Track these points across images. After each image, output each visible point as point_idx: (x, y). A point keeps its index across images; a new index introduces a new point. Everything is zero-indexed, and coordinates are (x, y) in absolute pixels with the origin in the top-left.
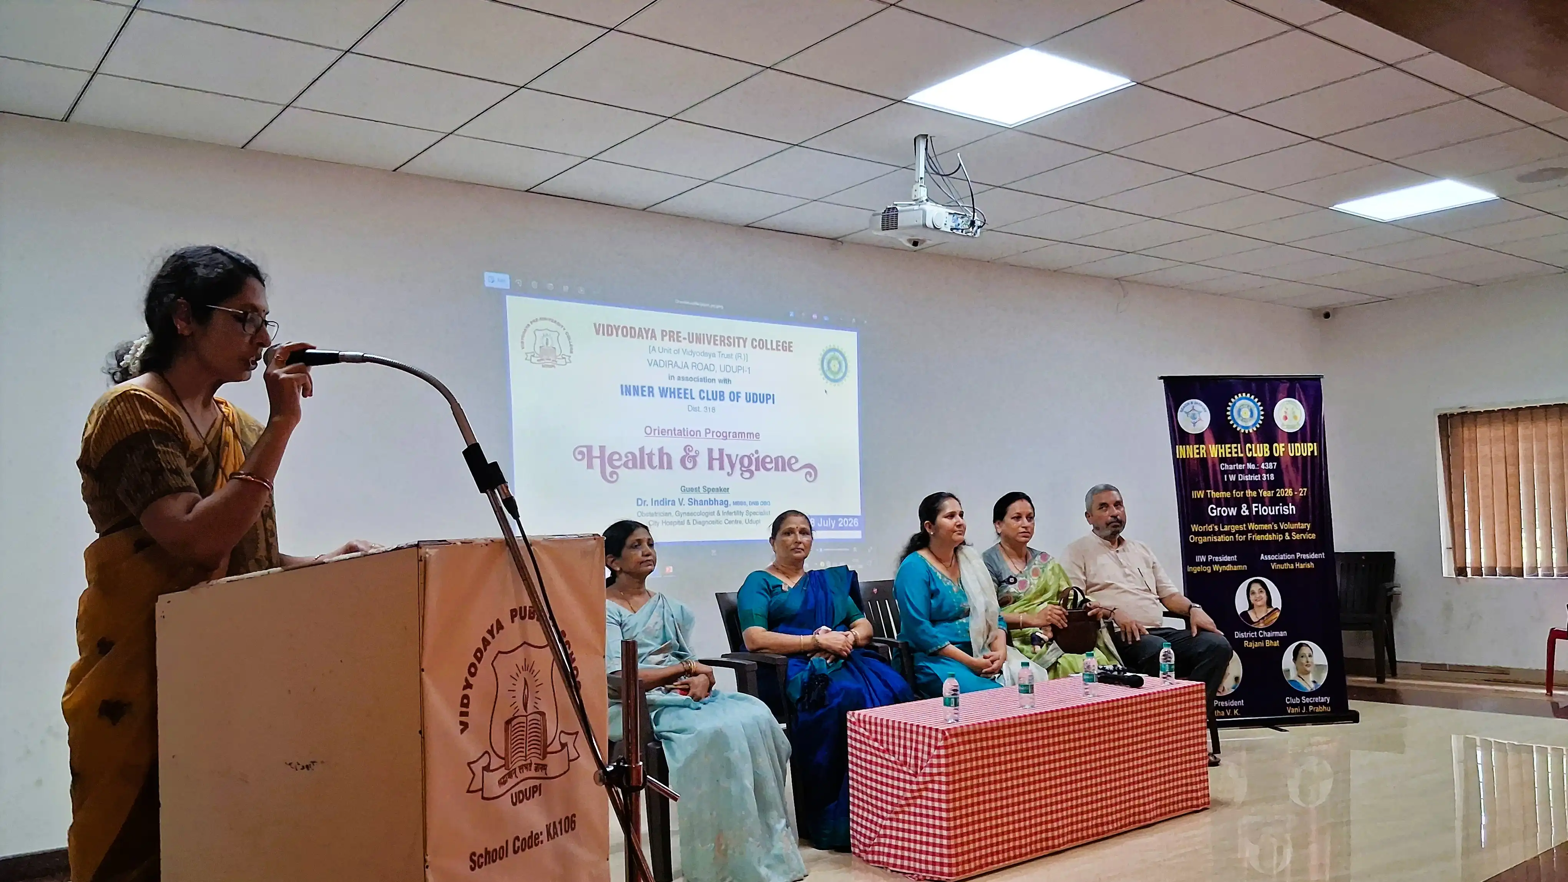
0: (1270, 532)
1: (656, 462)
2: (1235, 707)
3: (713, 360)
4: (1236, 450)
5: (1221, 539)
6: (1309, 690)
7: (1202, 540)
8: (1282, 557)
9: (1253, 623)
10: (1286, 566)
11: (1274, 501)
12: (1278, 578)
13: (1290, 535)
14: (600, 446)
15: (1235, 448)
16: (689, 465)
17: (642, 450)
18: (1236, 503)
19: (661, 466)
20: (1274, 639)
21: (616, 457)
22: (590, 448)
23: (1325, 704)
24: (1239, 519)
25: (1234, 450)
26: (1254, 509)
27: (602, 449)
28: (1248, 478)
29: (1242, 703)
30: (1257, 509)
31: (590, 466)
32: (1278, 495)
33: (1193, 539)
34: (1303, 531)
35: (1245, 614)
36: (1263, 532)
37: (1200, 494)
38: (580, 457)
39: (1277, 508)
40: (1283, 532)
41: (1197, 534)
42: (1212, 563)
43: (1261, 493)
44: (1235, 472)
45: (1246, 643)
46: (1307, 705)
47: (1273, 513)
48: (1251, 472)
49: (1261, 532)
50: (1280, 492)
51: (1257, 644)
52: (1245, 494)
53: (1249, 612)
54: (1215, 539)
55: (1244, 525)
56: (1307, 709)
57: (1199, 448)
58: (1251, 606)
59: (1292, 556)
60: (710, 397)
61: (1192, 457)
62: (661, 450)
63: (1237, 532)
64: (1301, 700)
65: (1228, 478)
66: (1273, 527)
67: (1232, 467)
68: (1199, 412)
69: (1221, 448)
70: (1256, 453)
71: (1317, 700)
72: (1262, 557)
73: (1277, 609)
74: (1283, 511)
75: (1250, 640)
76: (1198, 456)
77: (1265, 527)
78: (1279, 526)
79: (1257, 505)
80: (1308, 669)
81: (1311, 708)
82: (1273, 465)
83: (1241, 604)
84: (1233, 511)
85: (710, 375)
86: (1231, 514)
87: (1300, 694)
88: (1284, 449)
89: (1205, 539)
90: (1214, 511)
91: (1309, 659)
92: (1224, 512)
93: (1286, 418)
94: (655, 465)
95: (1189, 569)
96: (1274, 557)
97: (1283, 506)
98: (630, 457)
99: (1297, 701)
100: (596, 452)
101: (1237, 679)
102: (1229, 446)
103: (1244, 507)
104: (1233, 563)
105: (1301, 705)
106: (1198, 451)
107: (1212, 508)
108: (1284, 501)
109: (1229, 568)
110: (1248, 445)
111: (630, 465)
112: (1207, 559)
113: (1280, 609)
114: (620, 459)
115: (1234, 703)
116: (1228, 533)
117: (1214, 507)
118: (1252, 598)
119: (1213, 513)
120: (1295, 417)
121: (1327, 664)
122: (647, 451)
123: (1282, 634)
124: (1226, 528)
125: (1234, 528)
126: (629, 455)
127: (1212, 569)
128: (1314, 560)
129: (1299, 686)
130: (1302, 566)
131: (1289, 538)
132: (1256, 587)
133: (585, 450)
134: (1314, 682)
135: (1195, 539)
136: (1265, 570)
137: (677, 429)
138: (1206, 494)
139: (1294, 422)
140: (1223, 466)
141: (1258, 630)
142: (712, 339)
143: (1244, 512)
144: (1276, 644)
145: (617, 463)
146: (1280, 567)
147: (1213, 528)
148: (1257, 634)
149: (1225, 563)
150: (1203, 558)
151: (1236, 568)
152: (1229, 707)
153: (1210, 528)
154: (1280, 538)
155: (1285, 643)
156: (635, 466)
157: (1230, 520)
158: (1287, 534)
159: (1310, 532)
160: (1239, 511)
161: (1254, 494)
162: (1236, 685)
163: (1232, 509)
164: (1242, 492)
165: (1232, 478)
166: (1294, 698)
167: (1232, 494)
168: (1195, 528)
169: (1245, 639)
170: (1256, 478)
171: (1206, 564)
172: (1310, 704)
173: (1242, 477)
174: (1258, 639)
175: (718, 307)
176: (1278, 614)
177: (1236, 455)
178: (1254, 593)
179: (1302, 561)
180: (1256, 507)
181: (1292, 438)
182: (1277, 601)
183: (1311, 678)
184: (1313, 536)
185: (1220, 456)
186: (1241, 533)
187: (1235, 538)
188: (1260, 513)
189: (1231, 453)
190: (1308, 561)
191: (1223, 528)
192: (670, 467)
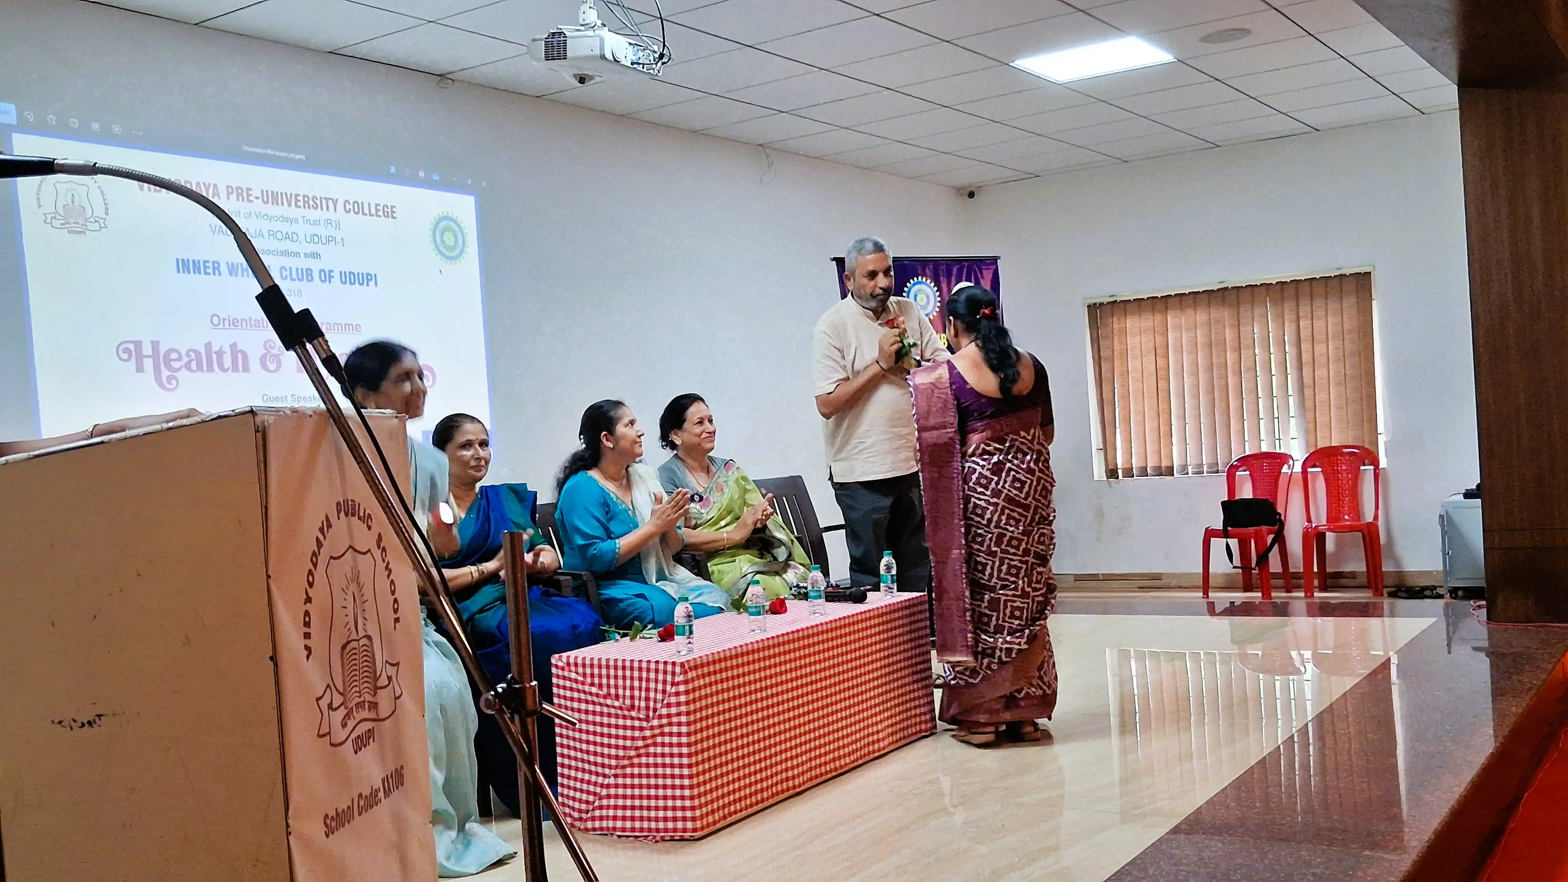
1: (228, 362)
3: (294, 228)
14: (152, 342)
16: (272, 367)
17: (208, 346)
19: (235, 369)
21: (174, 356)
22: (138, 344)
27: (155, 345)
31: (140, 368)
38: (125, 356)
60: (294, 276)
62: (233, 346)
85: (293, 247)
94: (226, 367)
98: (193, 356)
100: (147, 350)
111: (194, 365)
114: (180, 359)
122: (215, 348)
126: (191, 353)
133: (132, 347)
137: (253, 319)
142: (293, 200)
145: (176, 365)
156: (200, 368)
175: (298, 157)
192: (246, 369)
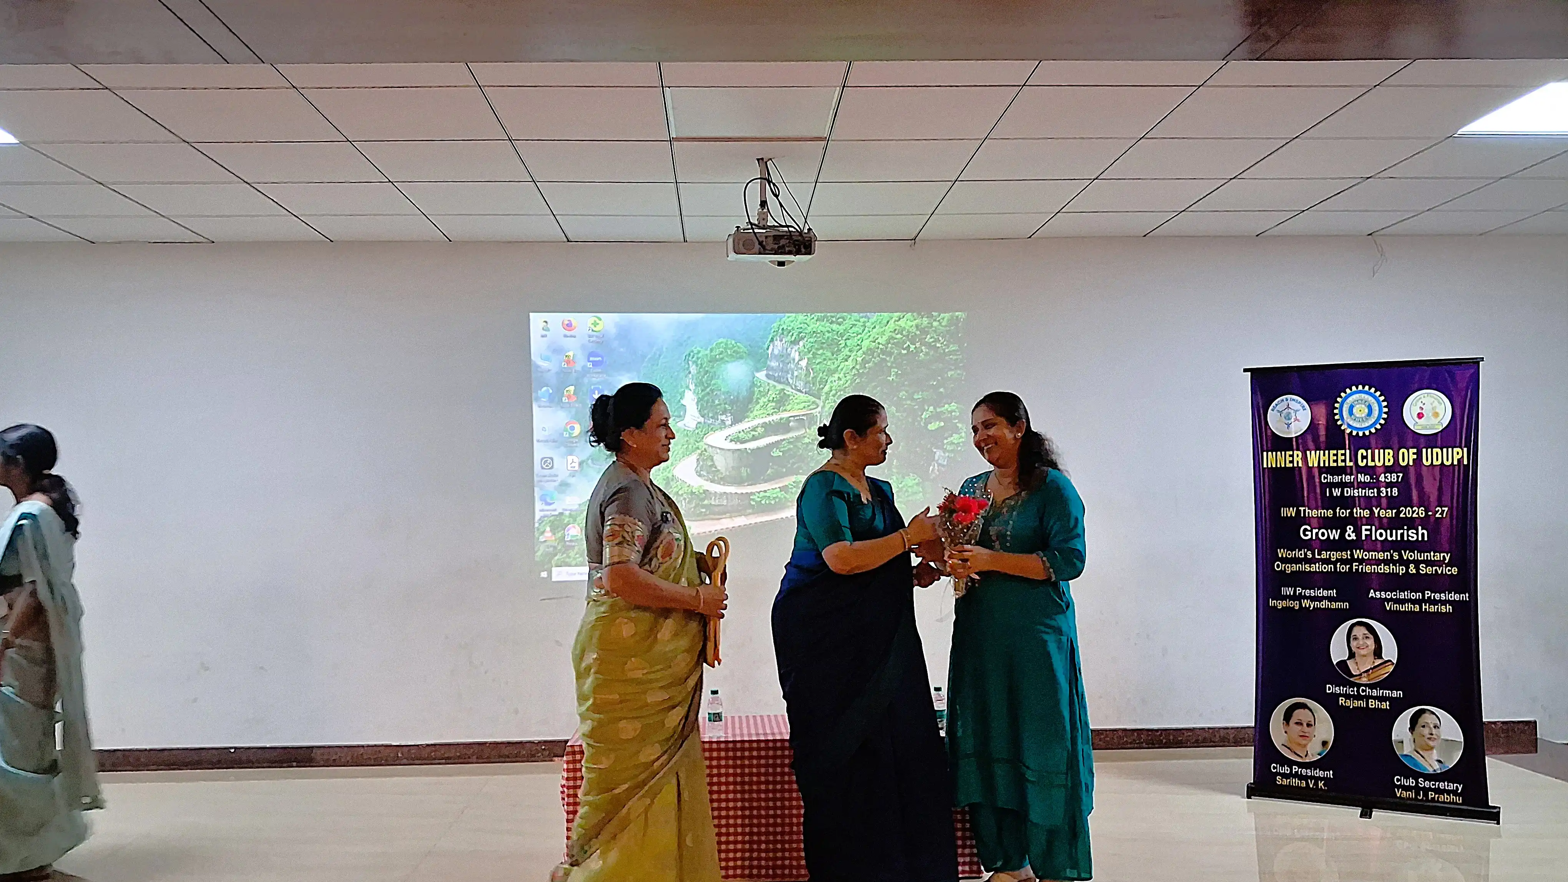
0: (1386, 562)
2: (1321, 779)
4: (1343, 458)
5: (1315, 568)
6: (1431, 771)
7: (1290, 568)
8: (1402, 596)
9: (1353, 676)
10: (1407, 607)
11: (1395, 523)
12: (1393, 621)
13: (1417, 568)
15: (1342, 455)
18: (1339, 524)
20: (1382, 699)
23: (1455, 792)
24: (1342, 544)
25: (1341, 458)
26: (1364, 533)
28: (1361, 492)
29: (1330, 774)
30: (1368, 533)
32: (1402, 515)
33: (1279, 566)
34: (1439, 564)
35: (1343, 664)
36: (1378, 562)
37: (1291, 512)
39: (1400, 532)
40: (1406, 563)
41: (1284, 560)
42: (1300, 597)
43: (1376, 512)
44: (1342, 485)
45: (1342, 701)
46: (1426, 790)
47: (1394, 538)
48: (1363, 485)
49: (1369, 562)
50: (1406, 512)
51: (1357, 704)
52: (1351, 513)
53: (1348, 661)
54: (1307, 568)
55: (1349, 553)
56: (1426, 795)
57: (1292, 456)
58: (1352, 655)
59: (1419, 595)
61: (1283, 466)
63: (1338, 560)
64: (1417, 782)
65: (1331, 492)
66: (1392, 556)
67: (1337, 479)
68: (1296, 411)
69: (1324, 455)
70: (1373, 460)
71: (1442, 785)
72: (1372, 594)
73: (1390, 661)
74: (1408, 536)
75: (1347, 696)
76: (1291, 465)
77: (1381, 556)
78: (1400, 555)
79: (1369, 527)
80: (1431, 743)
81: (1431, 795)
82: (1398, 477)
83: (1338, 651)
84: (1335, 535)
86: (1332, 538)
87: (1416, 775)
88: (1415, 457)
89: (1295, 567)
90: (1307, 533)
91: (1434, 731)
92: (1323, 534)
93: (1420, 416)
95: (1272, 603)
96: (1389, 595)
97: (1408, 530)
99: (1411, 782)
101: (1324, 743)
102: (1335, 452)
103: (1350, 529)
104: (1330, 599)
105: (1417, 789)
106: (1291, 459)
107: (1305, 530)
108: (1411, 523)
109: (1325, 604)
110: (1362, 452)
112: (1295, 591)
113: (1395, 662)
115: (1320, 774)
116: (1327, 561)
117: (1309, 528)
118: (1354, 644)
119: (1306, 535)
120: (1436, 415)
121: (1461, 739)
123: (1395, 694)
124: (1325, 555)
125: (1335, 555)
127: (1301, 604)
128: (1451, 603)
129: (1416, 764)
130: (1433, 609)
131: (1414, 571)
132: (1359, 631)
134: (1439, 761)
135: (1282, 567)
136: (1378, 611)
138: (1298, 512)
139: (1435, 421)
140: (1325, 478)
141: (1359, 686)
143: (1349, 536)
144: (1386, 705)
146: (1396, 607)
147: (1306, 554)
148: (1358, 691)
149: (1320, 599)
150: (1289, 591)
151: (1334, 605)
152: (1312, 778)
153: (1300, 554)
154: (1401, 570)
155: (1398, 707)
157: (1329, 545)
158: (1412, 566)
159: (1449, 564)
160: (1342, 535)
161: (1366, 513)
162: (1323, 752)
163: (1334, 531)
164: (1348, 511)
165: (1337, 492)
166: (1407, 778)
167: (1335, 513)
168: (1281, 553)
169: (1340, 695)
170: (1371, 493)
171: (1294, 598)
172: (1430, 789)
173: (1348, 492)
174: (1358, 697)
176: (1391, 668)
177: (1343, 464)
178: (1356, 639)
179: (1434, 602)
180: (1366, 530)
181: (1431, 441)
182: (1391, 650)
183: (1435, 755)
184: (1455, 571)
185: (1322, 465)
186: (1344, 562)
187: (1335, 568)
188: (1374, 538)
189: (1336, 461)
190: (1444, 603)
191: (1319, 554)
